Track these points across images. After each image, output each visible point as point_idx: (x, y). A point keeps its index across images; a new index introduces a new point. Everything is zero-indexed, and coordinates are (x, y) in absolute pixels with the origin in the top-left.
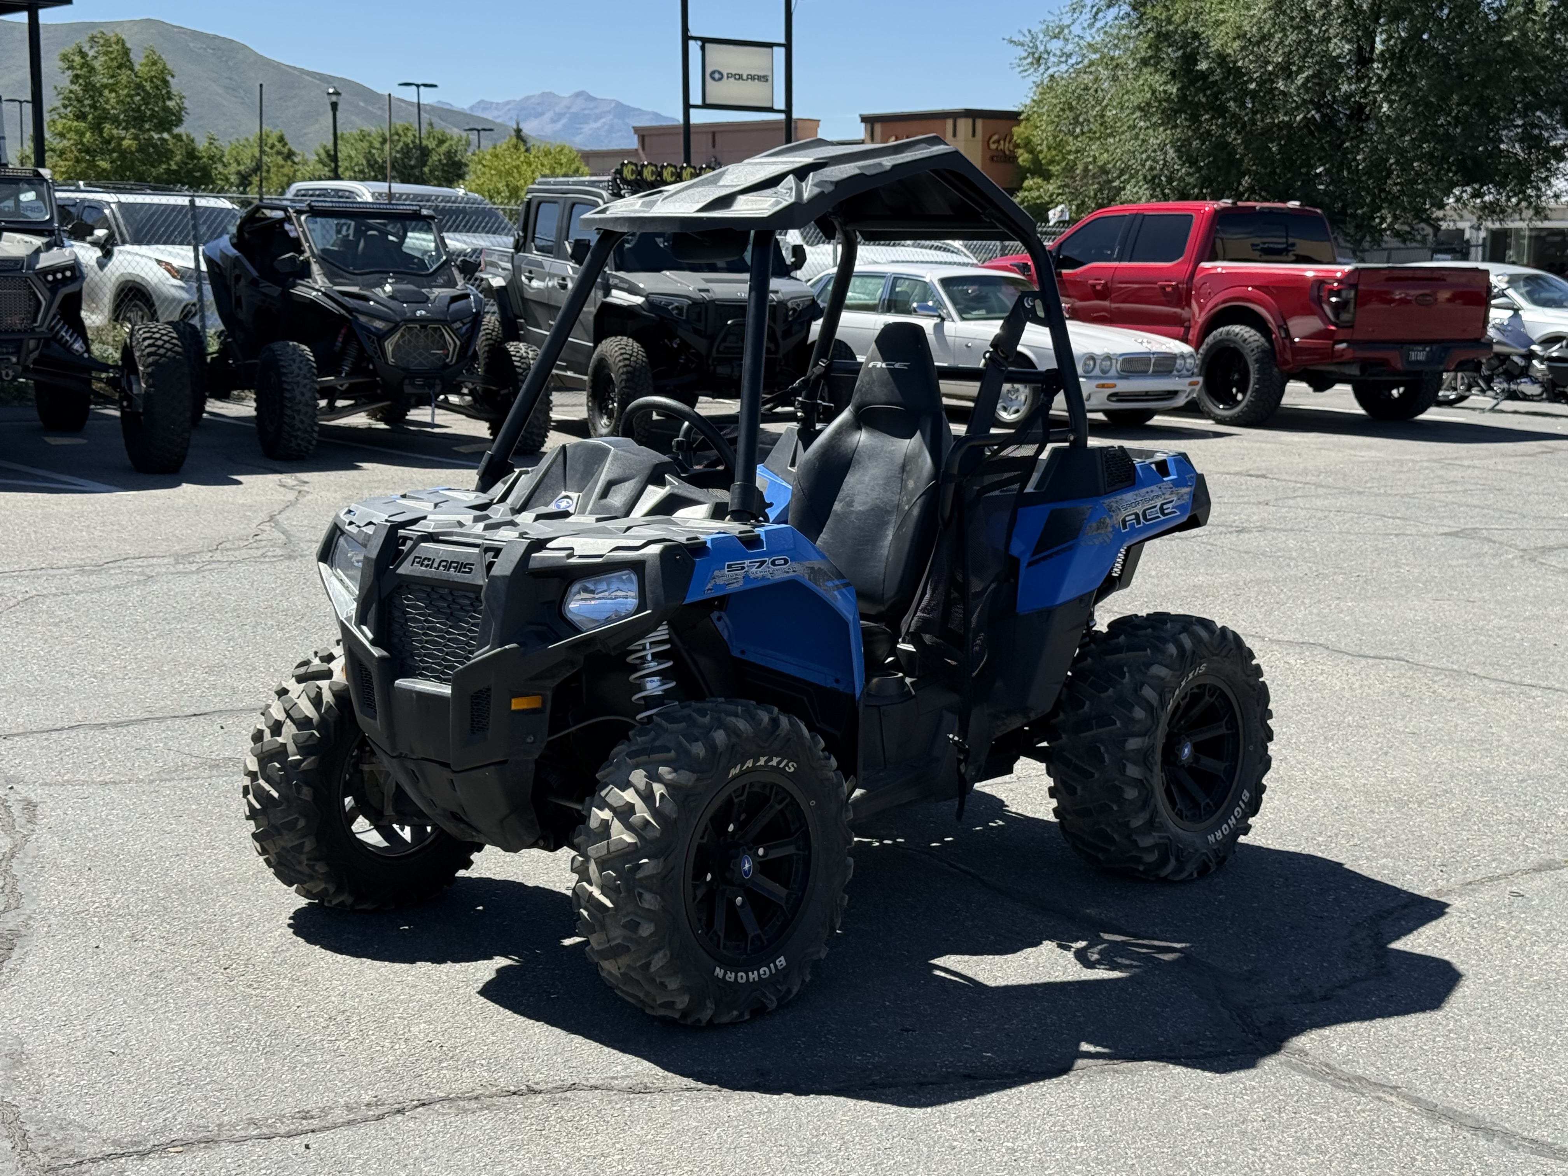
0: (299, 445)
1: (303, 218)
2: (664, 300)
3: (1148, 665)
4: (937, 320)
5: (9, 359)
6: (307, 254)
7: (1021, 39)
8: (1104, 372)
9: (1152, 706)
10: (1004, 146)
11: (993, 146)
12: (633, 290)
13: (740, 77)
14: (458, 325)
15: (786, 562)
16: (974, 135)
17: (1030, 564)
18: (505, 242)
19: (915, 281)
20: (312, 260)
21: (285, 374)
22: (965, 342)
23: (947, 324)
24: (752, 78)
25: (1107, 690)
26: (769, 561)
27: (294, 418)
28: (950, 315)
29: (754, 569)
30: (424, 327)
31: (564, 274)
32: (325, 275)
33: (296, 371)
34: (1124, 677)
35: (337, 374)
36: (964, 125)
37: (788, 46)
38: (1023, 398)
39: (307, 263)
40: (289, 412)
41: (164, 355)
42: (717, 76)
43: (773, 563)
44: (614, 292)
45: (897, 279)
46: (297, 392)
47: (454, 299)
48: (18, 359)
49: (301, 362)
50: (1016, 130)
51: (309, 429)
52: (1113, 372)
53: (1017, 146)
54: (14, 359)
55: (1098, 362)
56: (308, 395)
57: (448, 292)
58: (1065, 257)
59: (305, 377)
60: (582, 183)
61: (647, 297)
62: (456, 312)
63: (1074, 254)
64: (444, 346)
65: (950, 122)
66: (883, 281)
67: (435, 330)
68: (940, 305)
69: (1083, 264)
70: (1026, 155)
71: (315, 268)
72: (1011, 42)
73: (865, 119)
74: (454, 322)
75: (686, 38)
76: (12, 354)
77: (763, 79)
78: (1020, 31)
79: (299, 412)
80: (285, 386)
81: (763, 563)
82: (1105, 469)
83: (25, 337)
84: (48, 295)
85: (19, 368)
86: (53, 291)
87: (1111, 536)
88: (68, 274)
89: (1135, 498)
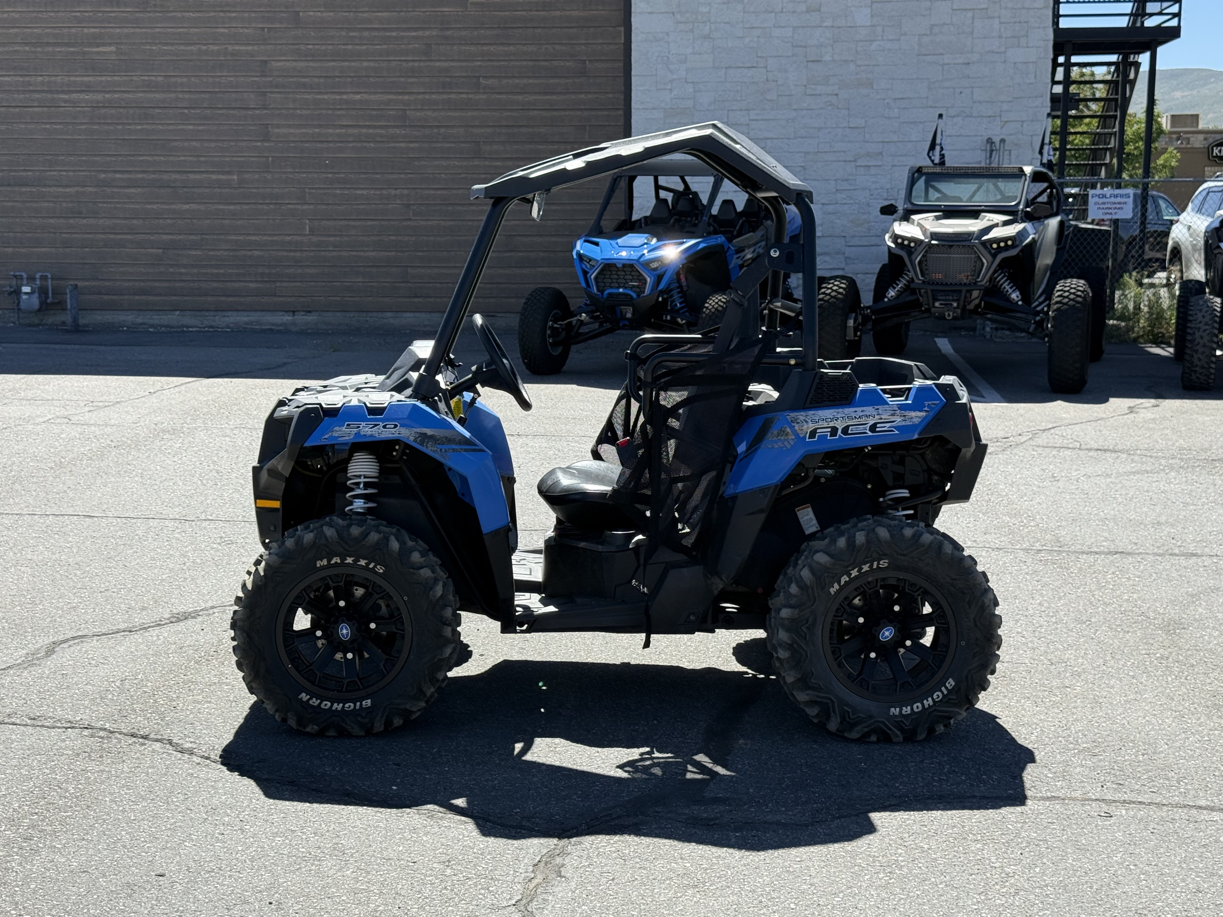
0: (1198, 378)
5: (951, 305)
15: (396, 426)
17: (741, 460)
21: (1190, 321)
26: (381, 424)
27: (1193, 356)
29: (367, 429)
33: (1200, 319)
40: (1188, 351)
41: (1066, 304)
43: (384, 427)
46: (1197, 335)
48: (958, 304)
49: (1206, 312)
51: (1206, 366)
54: (955, 304)
59: (1206, 324)
76: (954, 300)
79: (1197, 351)
80: (1189, 331)
81: (376, 425)
82: (813, 389)
83: (964, 289)
84: (990, 258)
85: (959, 311)
86: (994, 256)
87: (792, 443)
88: (1010, 243)
89: (835, 414)
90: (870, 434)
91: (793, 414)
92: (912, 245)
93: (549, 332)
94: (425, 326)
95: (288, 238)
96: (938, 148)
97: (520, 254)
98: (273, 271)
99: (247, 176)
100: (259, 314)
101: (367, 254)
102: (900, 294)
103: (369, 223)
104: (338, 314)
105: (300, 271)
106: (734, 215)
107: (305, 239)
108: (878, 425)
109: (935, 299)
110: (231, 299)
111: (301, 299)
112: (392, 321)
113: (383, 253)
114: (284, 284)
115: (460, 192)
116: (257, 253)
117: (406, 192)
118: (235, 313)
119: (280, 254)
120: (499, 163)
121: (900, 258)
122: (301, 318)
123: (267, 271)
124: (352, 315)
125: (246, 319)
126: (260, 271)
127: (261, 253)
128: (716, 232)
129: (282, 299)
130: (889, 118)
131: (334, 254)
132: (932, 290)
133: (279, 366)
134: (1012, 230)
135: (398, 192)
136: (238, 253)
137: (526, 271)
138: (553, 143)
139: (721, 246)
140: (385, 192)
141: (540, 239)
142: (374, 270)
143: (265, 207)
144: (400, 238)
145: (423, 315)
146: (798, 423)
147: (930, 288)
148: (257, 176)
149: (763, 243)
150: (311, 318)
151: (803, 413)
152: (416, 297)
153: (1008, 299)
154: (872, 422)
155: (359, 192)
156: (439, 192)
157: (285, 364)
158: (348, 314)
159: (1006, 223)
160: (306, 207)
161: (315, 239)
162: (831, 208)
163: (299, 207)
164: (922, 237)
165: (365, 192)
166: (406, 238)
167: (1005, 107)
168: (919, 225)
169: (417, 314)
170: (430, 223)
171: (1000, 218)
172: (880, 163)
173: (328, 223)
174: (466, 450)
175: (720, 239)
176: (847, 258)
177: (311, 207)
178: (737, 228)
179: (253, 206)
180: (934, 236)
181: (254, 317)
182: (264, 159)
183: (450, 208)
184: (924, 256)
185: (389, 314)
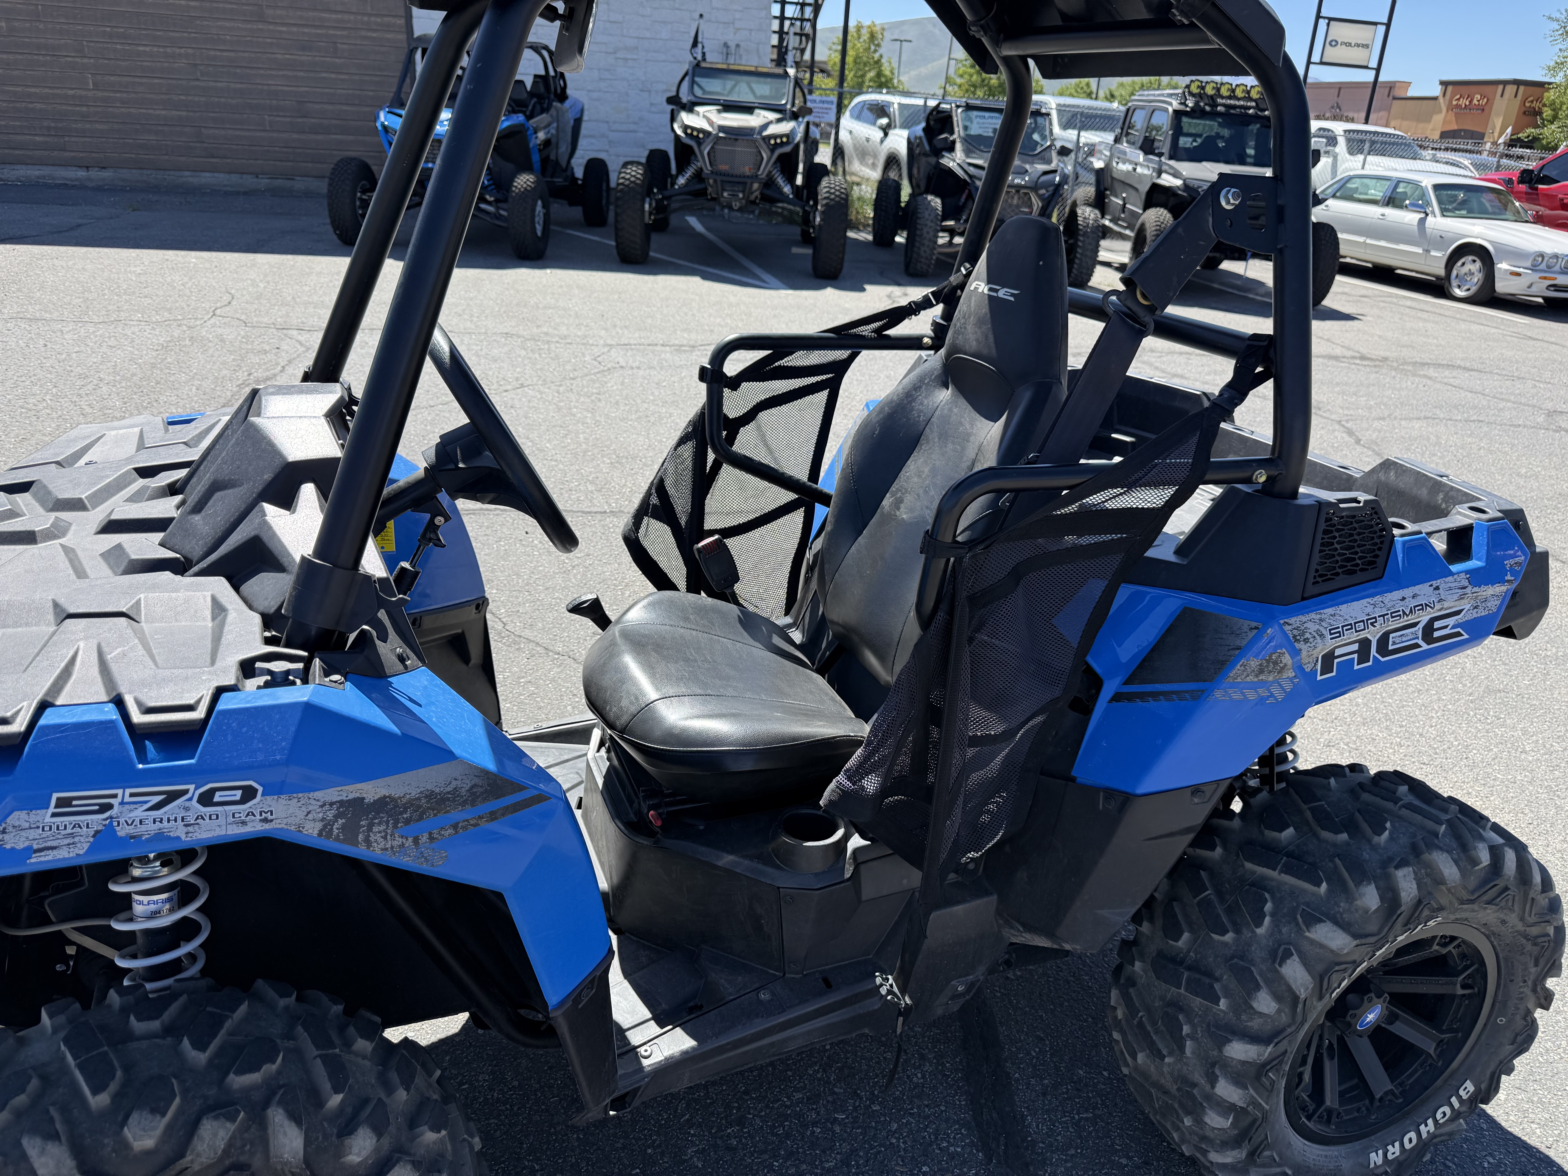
0: (922, 267)
1: (960, 110)
2: (1196, 184)
3: (1312, 920)
4: (1423, 215)
5: (737, 195)
6: (955, 136)
7: (1558, 16)
8: (1549, 267)
9: (1295, 999)
10: (1536, 105)
11: (1527, 105)
12: (1176, 175)
13: (1350, 45)
14: (1043, 191)
15: (249, 794)
16: (1516, 96)
17: (1117, 697)
18: (1109, 137)
19: (1416, 185)
20: (958, 140)
21: (919, 218)
22: (1441, 233)
23: (1430, 219)
24: (1358, 45)
25: (1224, 932)
26: (193, 790)
27: (919, 249)
28: (1433, 212)
29: (139, 813)
30: (1018, 191)
31: (1136, 160)
32: (964, 150)
33: (929, 217)
34: (1259, 924)
35: (957, 220)
36: (1510, 89)
37: (1388, 25)
38: (1476, 280)
39: (954, 142)
40: (917, 245)
41: (834, 200)
42: (1334, 43)
44: (1164, 176)
45: (1399, 182)
46: (925, 230)
47: (1046, 173)
48: (743, 195)
50: (1546, 94)
51: (929, 257)
52: (1557, 268)
53: (1544, 105)
54: (740, 195)
55: (1546, 259)
56: (932, 233)
57: (1041, 167)
58: (1545, 176)
59: (932, 221)
60: (1163, 95)
61: (1184, 180)
62: (1043, 182)
63: (1553, 174)
64: (1030, 206)
65: (1501, 87)
66: (1388, 183)
67: (1026, 194)
68: (1429, 204)
69: (1558, 182)
70: (1550, 112)
71: (958, 146)
72: (1550, 18)
73: (1442, 83)
74: (1041, 188)
75: (1318, 17)
76: (739, 191)
77: (1366, 46)
78: (1559, 10)
79: (922, 245)
81: (172, 797)
82: (1317, 547)
83: (749, 181)
84: (769, 153)
85: (744, 202)
86: (772, 151)
87: (1288, 687)
88: (785, 140)
89: (1369, 609)
90: (1425, 646)
91: (1295, 621)
92: (701, 136)
93: (358, 203)
94: (225, 186)
95: (71, 92)
96: (700, 46)
97: (313, 120)
98: (60, 125)
99: (17, 24)
100: (50, 168)
101: (157, 112)
102: (689, 181)
103: (156, 81)
104: (134, 171)
105: (88, 126)
106: (525, 95)
107: (90, 94)
108: (1437, 624)
109: (724, 190)
110: (17, 152)
111: (94, 155)
112: (191, 180)
113: (174, 112)
114: (73, 139)
115: (246, 55)
116: (38, 106)
117: (190, 51)
118: (23, 167)
119: (65, 107)
120: (284, 29)
121: (690, 148)
122: (94, 174)
123: (53, 125)
124: (149, 172)
125: (37, 173)
126: (45, 124)
127: (44, 106)
128: (514, 112)
129: (73, 154)
130: (643, 16)
131: (123, 110)
132: (722, 181)
133: (72, 229)
134: (785, 127)
135: (182, 51)
136: (18, 105)
137: (320, 137)
138: (336, 12)
139: (522, 125)
140: (168, 50)
141: (331, 107)
142: (166, 128)
143: (41, 58)
144: (190, 98)
145: (222, 175)
146: (1306, 641)
147: (719, 178)
148: (28, 25)
149: (555, 125)
150: (107, 174)
151: (1313, 615)
152: (213, 157)
153: (779, 190)
154: (1425, 620)
155: (141, 48)
156: (225, 54)
157: (79, 225)
158: (145, 172)
159: (779, 121)
160: (86, 60)
161: (100, 94)
162: (595, 95)
163: (78, 60)
164: (710, 129)
165: (148, 49)
166: (197, 99)
167: (738, 16)
168: (704, 116)
169: (216, 175)
170: (219, 84)
171: (772, 116)
172: (635, 57)
173: (112, 78)
174: (493, 816)
175: (520, 118)
176: (610, 142)
177: (92, 61)
178: (530, 108)
179: (29, 57)
180: (722, 128)
181: (46, 171)
182: (32, 7)
183: (238, 71)
184: (712, 148)
185: (187, 173)
